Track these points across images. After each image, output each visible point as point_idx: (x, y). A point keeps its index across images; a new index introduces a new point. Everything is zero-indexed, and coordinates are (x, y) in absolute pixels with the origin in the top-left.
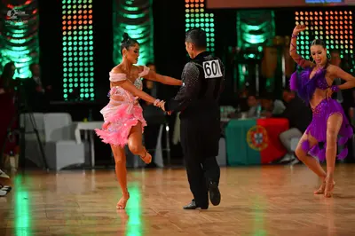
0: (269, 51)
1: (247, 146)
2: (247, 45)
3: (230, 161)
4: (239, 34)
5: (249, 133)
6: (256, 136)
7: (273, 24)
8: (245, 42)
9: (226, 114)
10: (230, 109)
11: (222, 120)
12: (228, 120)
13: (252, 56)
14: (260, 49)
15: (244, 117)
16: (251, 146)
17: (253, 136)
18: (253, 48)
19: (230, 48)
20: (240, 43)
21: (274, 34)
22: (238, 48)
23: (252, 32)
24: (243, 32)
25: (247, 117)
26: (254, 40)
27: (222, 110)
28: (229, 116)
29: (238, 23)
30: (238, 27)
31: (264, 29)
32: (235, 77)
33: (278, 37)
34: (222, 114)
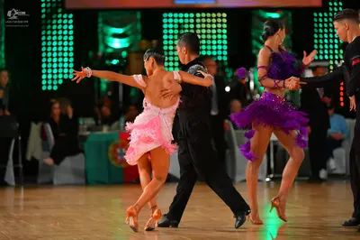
0: (133, 56)
1: (109, 162)
2: (109, 50)
3: (90, 178)
4: (100, 37)
5: (111, 148)
6: (118, 151)
7: (139, 26)
8: (107, 46)
9: (85, 127)
10: (90, 121)
11: (81, 133)
12: (88, 133)
13: (115, 62)
14: (124, 54)
15: (105, 130)
16: (113, 162)
17: (115, 151)
18: (116, 54)
19: (91, 54)
20: (101, 48)
21: (139, 37)
22: (100, 53)
23: (116, 36)
24: (105, 35)
25: (109, 130)
26: (117, 44)
27: (81, 122)
28: (89, 129)
29: (100, 25)
30: (99, 30)
31: (129, 33)
32: (96, 85)
33: (144, 42)
34: (81, 127)
